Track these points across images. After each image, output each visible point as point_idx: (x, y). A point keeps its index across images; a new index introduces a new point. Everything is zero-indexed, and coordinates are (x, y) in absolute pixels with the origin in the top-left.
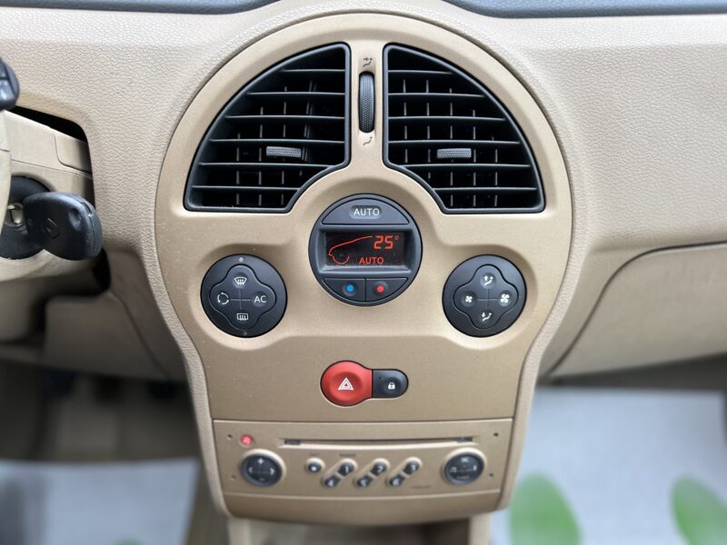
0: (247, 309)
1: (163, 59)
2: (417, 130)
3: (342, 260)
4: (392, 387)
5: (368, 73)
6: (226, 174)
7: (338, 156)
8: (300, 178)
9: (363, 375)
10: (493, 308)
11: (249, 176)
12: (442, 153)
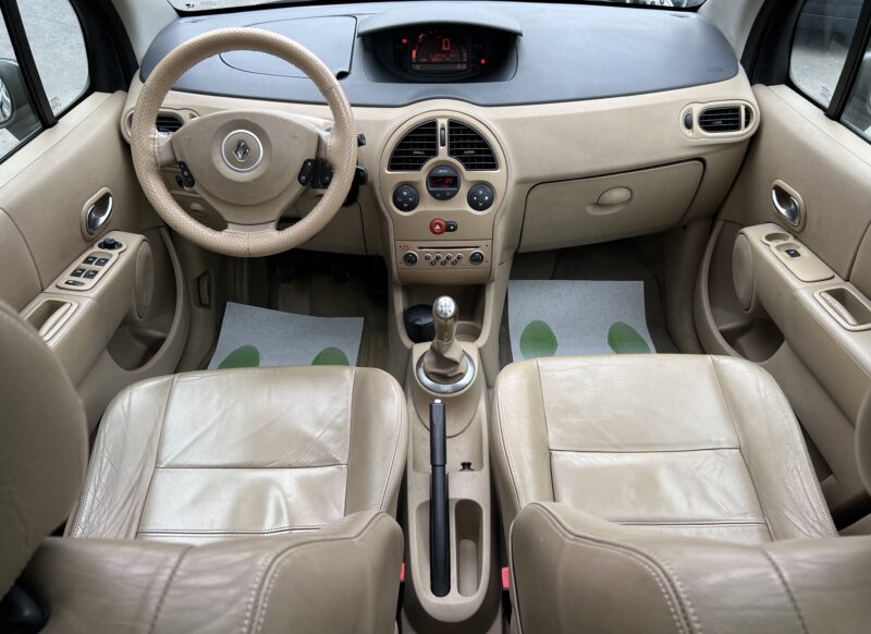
0: (408, 202)
1: (381, 124)
2: (458, 145)
3: (434, 186)
4: (452, 228)
5: (443, 129)
6: (400, 160)
7: (435, 153)
8: (424, 160)
9: (443, 224)
10: (483, 201)
11: (407, 160)
12: (466, 152)
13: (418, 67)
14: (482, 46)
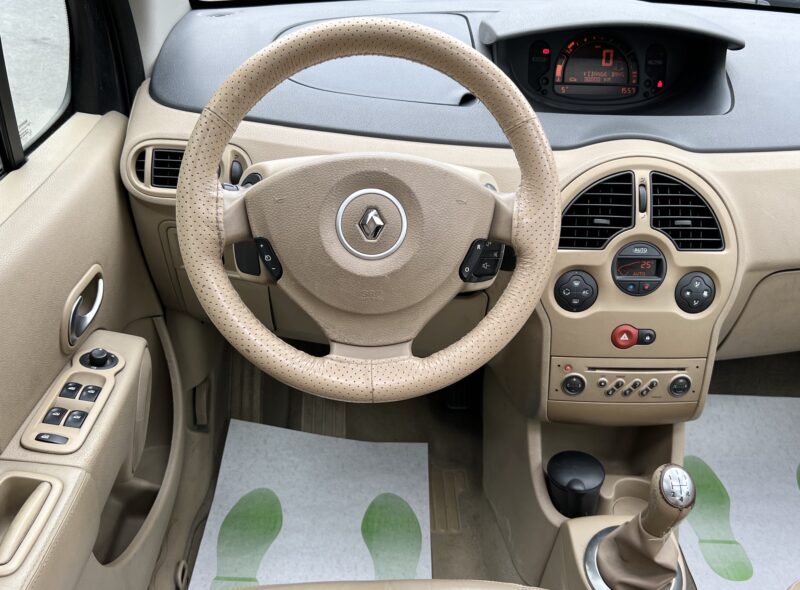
0: (579, 297)
2: (664, 211)
3: (624, 274)
4: (648, 338)
5: (643, 185)
6: (570, 232)
7: (629, 223)
8: (609, 233)
9: (634, 332)
10: (699, 298)
11: (581, 232)
12: (677, 222)
13: (563, 90)
14: (660, 62)
